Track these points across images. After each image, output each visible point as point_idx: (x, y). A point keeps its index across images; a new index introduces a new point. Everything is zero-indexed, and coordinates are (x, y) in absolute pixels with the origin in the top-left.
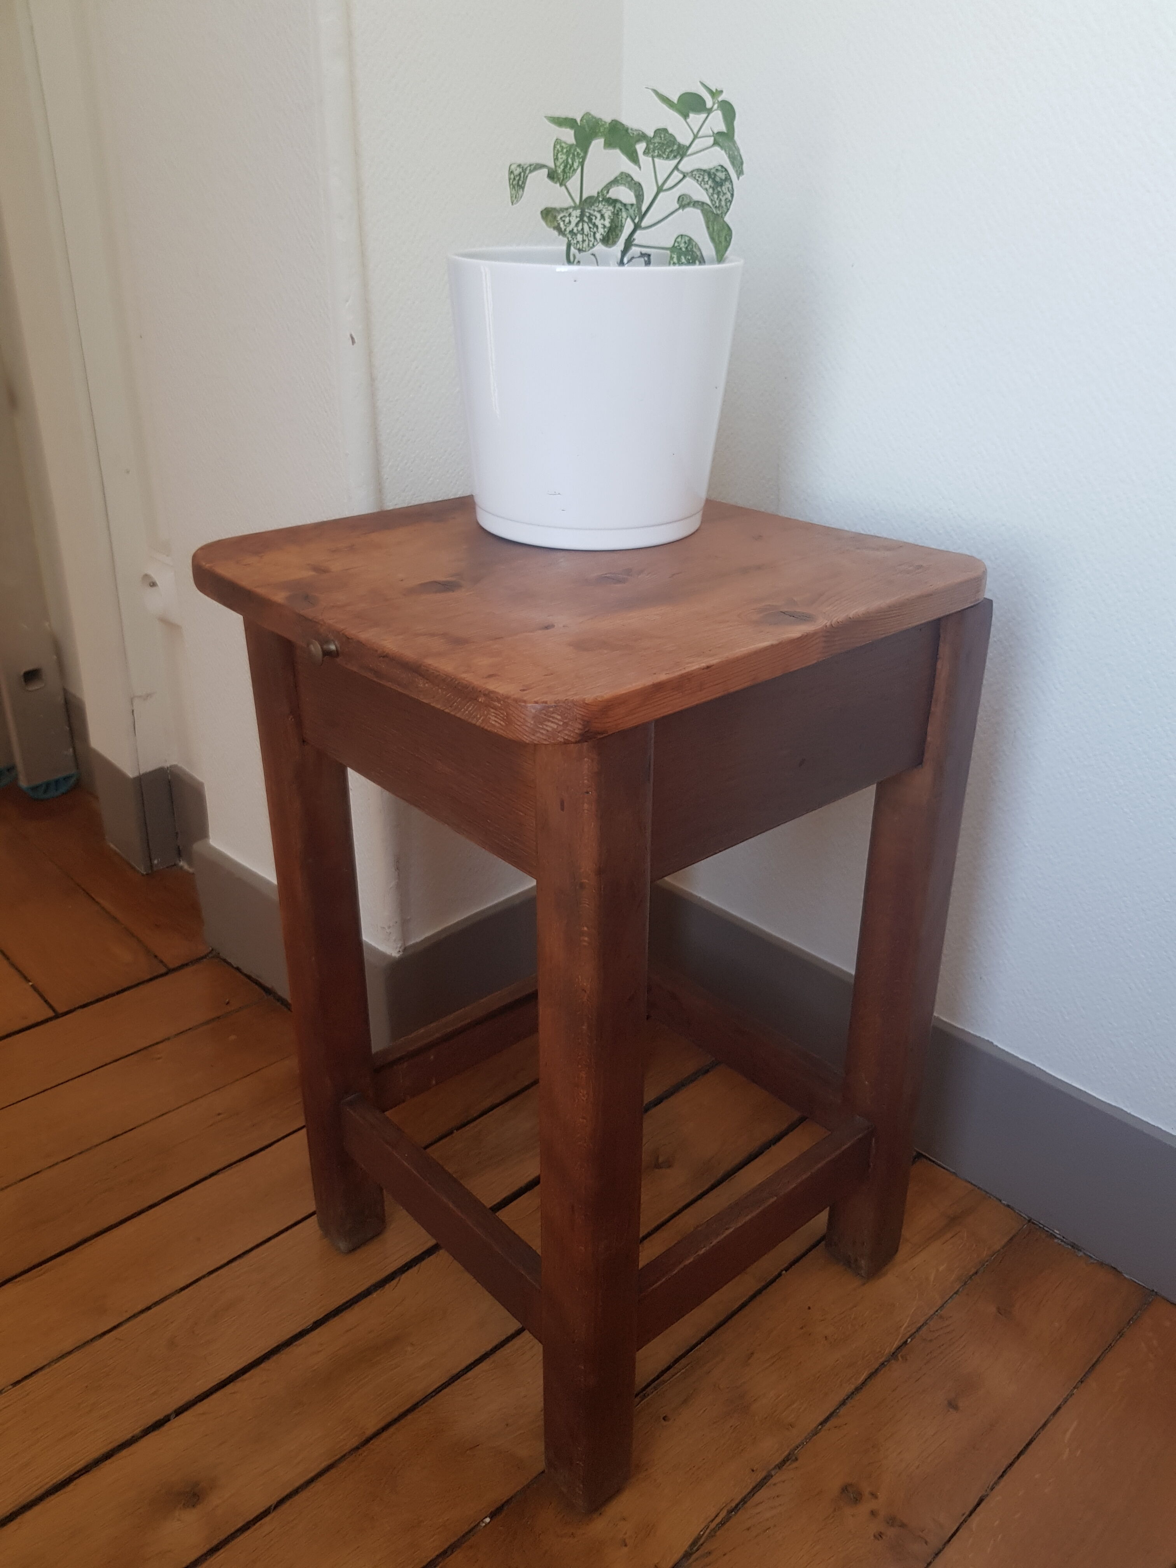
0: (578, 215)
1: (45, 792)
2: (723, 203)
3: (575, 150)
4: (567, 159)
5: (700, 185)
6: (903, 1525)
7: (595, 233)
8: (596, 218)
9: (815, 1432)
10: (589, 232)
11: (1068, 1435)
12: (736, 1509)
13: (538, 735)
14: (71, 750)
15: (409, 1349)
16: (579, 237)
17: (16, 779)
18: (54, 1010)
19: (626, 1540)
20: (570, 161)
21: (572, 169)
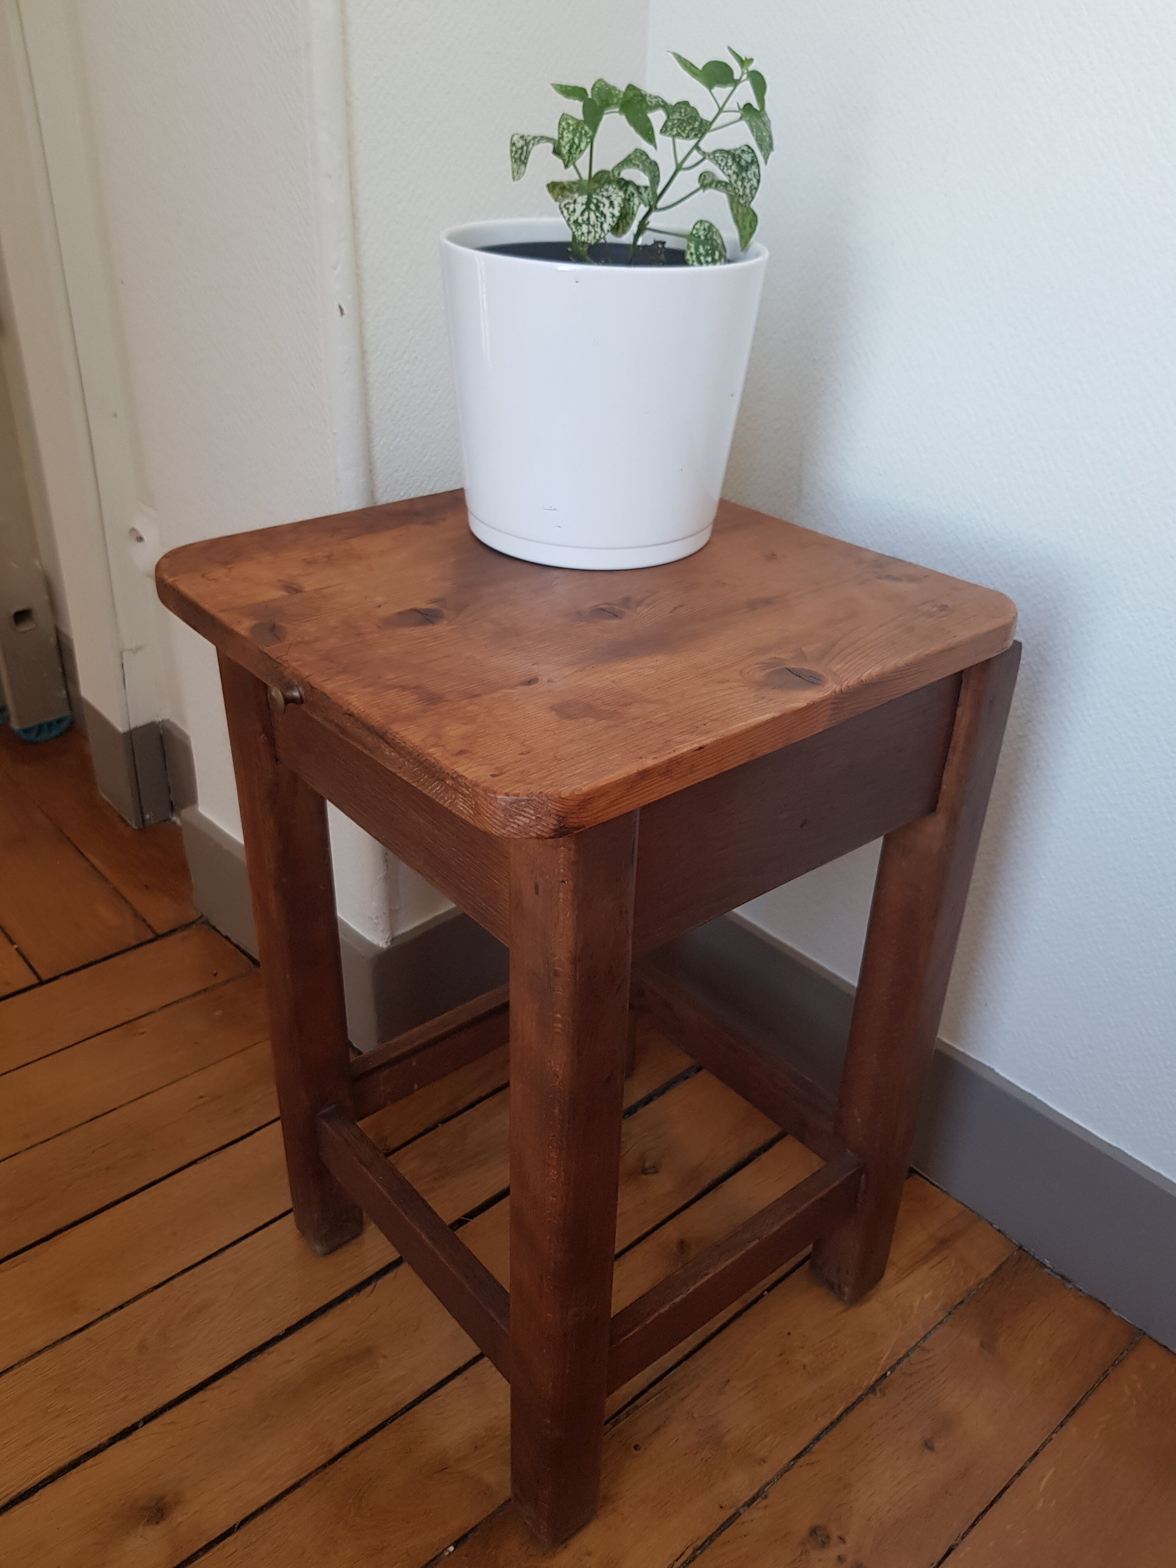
0: (584, 202)
1: (38, 734)
2: (748, 191)
3: (583, 128)
4: (573, 139)
5: (723, 170)
7: (602, 223)
8: (604, 205)
9: (787, 1469)
10: (596, 222)
11: (1044, 1481)
12: (702, 1547)
13: (509, 828)
14: (64, 692)
15: (381, 1361)
16: (585, 228)
17: (8, 719)
18: (39, 978)
20: (576, 140)
21: (579, 150)
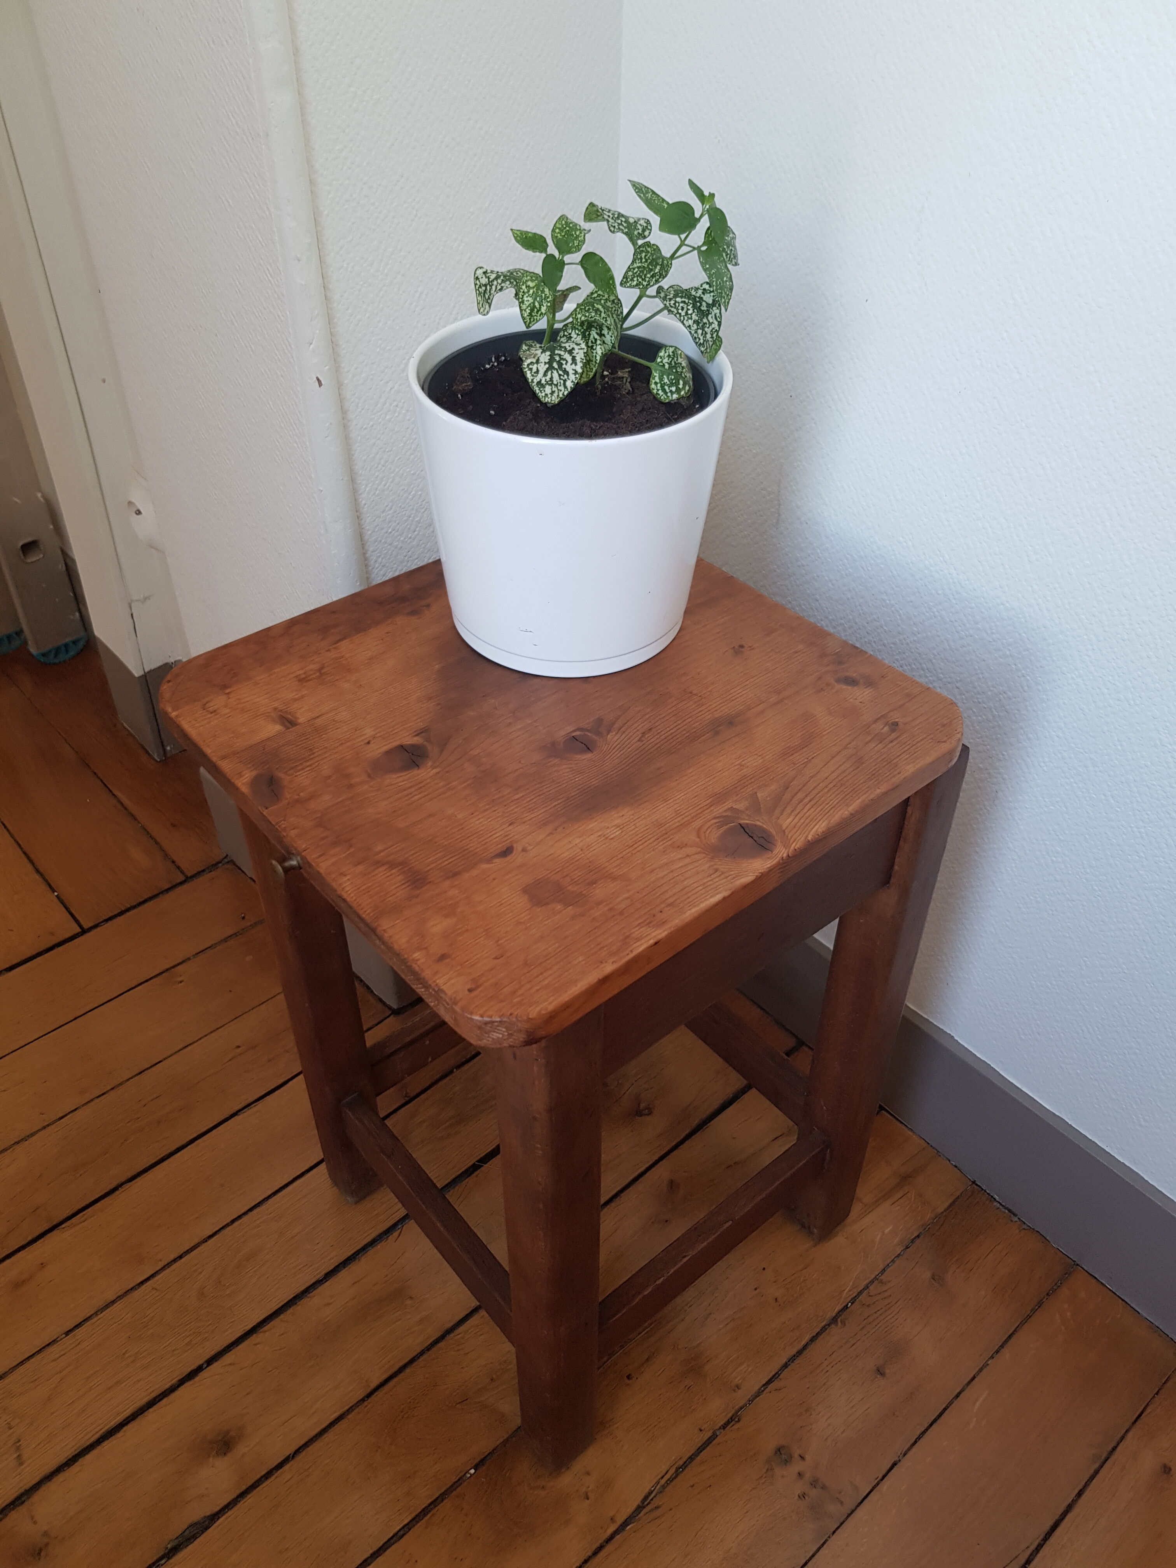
0: (547, 361)
1: (56, 655)
3: (543, 291)
4: (534, 303)
6: (824, 1487)
9: (758, 1393)
11: (978, 1404)
12: (684, 1466)
14: (77, 614)
16: (548, 389)
17: (25, 643)
18: (80, 925)
19: (589, 1494)
20: (537, 304)
21: (540, 313)
